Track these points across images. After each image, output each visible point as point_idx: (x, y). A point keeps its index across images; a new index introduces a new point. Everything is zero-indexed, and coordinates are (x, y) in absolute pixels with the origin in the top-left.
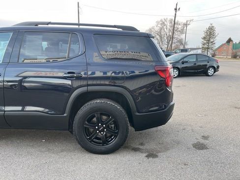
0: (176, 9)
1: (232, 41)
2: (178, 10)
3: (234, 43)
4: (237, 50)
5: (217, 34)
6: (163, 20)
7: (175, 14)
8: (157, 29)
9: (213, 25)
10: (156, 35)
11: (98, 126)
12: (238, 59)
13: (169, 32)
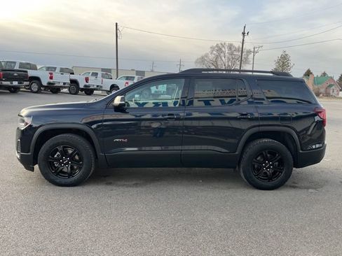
0: (244, 34)
1: (311, 73)
2: (246, 34)
3: (315, 76)
4: (320, 86)
5: (292, 64)
6: (220, 45)
7: (243, 40)
8: (212, 57)
9: (287, 53)
10: (211, 65)
11: (265, 163)
12: (321, 97)
13: (228, 62)
